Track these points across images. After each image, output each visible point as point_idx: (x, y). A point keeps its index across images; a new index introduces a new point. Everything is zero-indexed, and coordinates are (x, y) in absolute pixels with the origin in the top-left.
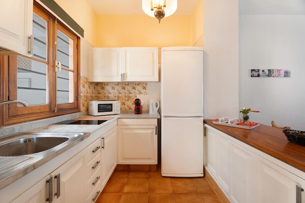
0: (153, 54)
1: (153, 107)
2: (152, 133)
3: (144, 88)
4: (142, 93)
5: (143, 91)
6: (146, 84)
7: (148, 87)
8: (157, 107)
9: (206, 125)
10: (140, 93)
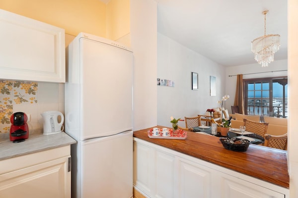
0: (55, 37)
1: (52, 124)
2: (61, 171)
3: (31, 91)
4: (25, 101)
5: (28, 97)
6: (36, 85)
7: (38, 90)
8: (59, 122)
9: (136, 139)
10: (22, 100)
